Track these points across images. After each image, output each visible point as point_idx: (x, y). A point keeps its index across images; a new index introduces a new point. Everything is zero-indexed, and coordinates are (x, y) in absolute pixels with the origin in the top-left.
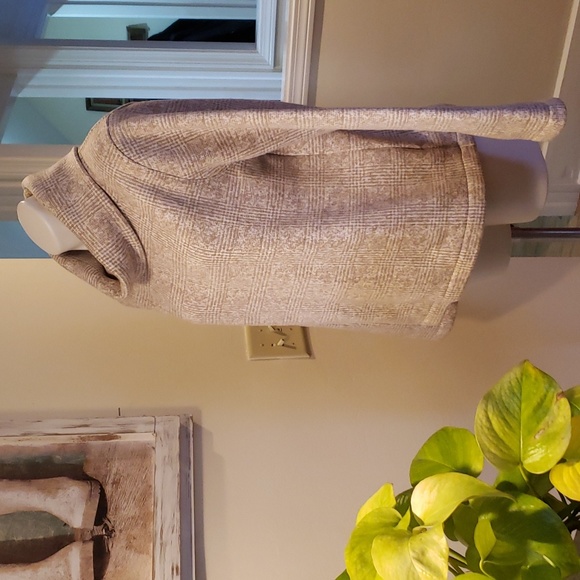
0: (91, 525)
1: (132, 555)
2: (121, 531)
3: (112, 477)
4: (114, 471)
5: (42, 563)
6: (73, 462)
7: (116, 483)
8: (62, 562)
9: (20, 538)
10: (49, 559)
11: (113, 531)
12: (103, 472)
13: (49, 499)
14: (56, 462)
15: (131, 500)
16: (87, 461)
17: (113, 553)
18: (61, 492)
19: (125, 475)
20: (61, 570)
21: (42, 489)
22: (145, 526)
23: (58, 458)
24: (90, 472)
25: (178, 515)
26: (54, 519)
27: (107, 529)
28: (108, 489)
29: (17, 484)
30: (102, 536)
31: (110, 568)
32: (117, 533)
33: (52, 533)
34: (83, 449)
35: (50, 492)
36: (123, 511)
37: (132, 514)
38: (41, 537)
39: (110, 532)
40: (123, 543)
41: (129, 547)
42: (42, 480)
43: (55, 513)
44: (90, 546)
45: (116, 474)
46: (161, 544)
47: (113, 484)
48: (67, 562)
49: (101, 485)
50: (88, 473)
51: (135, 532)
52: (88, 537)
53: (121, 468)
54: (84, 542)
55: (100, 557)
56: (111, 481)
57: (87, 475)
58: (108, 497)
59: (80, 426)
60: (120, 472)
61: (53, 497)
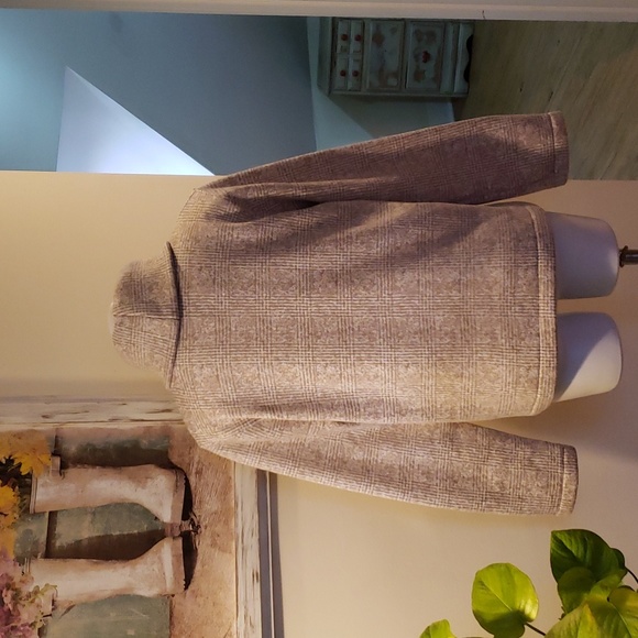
0: (179, 520)
1: (217, 554)
2: (206, 527)
3: (195, 466)
4: (196, 459)
5: (138, 559)
6: (158, 447)
7: (199, 473)
8: (156, 559)
9: (118, 533)
10: (145, 556)
11: (199, 526)
12: (187, 459)
13: (139, 489)
14: (143, 447)
15: (213, 494)
16: (171, 447)
17: (199, 551)
18: (149, 482)
19: (205, 463)
20: (155, 567)
21: (132, 478)
22: (227, 523)
23: (144, 443)
24: (175, 460)
25: (256, 517)
26: (146, 513)
27: (194, 524)
28: (192, 480)
29: (109, 471)
30: (189, 532)
31: (198, 567)
32: (203, 529)
33: (145, 527)
34: (166, 433)
36: (206, 506)
37: (215, 508)
38: (136, 531)
39: (196, 528)
40: (209, 541)
41: (214, 545)
42: (131, 468)
43: (147, 506)
44: (180, 542)
45: (198, 463)
46: (243, 549)
47: (196, 473)
48: (160, 558)
49: (185, 475)
50: (173, 461)
51: (219, 528)
52: (177, 533)
54: (174, 538)
55: (189, 555)
56: (194, 471)
57: (172, 463)
58: (192, 488)
59: (163, 411)
60: (202, 460)
61: (143, 488)
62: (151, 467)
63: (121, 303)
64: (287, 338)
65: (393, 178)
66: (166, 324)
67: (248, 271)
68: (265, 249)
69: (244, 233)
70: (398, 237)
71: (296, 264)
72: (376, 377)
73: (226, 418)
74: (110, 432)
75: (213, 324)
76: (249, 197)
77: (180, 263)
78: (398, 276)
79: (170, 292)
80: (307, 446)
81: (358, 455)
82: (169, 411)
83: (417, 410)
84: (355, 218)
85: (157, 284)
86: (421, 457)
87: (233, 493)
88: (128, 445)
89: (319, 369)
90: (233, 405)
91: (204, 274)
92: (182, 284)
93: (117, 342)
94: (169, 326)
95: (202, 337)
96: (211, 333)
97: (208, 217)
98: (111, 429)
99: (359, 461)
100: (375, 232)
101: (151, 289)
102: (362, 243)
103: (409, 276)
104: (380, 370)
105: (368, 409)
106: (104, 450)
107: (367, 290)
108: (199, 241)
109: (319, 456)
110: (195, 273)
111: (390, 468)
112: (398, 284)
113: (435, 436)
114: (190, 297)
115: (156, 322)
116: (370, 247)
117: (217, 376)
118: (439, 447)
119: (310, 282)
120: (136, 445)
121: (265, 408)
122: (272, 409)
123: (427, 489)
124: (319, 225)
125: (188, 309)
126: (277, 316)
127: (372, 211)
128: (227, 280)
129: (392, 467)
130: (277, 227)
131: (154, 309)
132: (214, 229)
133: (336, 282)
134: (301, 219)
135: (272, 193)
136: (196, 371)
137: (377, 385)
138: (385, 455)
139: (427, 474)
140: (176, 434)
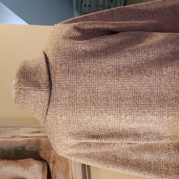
3: (52, 159)
4: (52, 155)
6: (34, 150)
7: (54, 162)
12: (48, 155)
13: (26, 171)
14: (27, 149)
15: (61, 172)
16: (40, 149)
18: (30, 168)
19: (57, 157)
21: (22, 165)
24: (42, 156)
28: (51, 165)
29: (11, 162)
34: (38, 143)
35: (26, 167)
42: (22, 160)
45: (53, 157)
49: (47, 163)
50: (41, 156)
56: (51, 161)
57: (41, 158)
58: (51, 170)
59: (37, 132)
60: (55, 156)
61: (28, 170)
62: (31, 160)
63: (19, 82)
64: (106, 101)
65: (154, 21)
66: (43, 93)
67: (86, 66)
68: (95, 54)
69: (84, 46)
70: (162, 49)
71: (111, 62)
72: (151, 121)
73: (74, 142)
74: (11, 143)
75: (68, 93)
76: (85, 28)
77: (50, 61)
78: (164, 69)
79: (45, 77)
80: (110, 153)
81: (134, 157)
82: (39, 132)
83: (168, 137)
84: (139, 40)
85: (38, 72)
86: (164, 157)
87: (70, 172)
88: (20, 149)
89: (123, 117)
90: (78, 135)
91: (63, 67)
92: (52, 72)
93: (17, 102)
94: (44, 94)
95: (62, 100)
96: (66, 98)
97: (64, 38)
98: (12, 141)
99: (135, 160)
100: (151, 46)
101: (35, 75)
102: (145, 52)
103: (170, 69)
104: (154, 118)
105: (145, 137)
106: (8, 152)
107: (148, 76)
108: (60, 50)
109: (116, 158)
110: (58, 67)
111: (149, 163)
112: (164, 73)
113: (171, 147)
114: (56, 79)
115: (38, 92)
116: (148, 54)
117: (70, 120)
118: (172, 152)
119: (118, 72)
120: (23, 148)
121: (93, 137)
122: (97, 137)
123: (167, 173)
124: (121, 43)
125: (55, 86)
126: (101, 89)
127: (146, 36)
128: (75, 70)
129: (150, 162)
130: (100, 43)
131: (37, 85)
132: (68, 44)
133: (132, 72)
134: (112, 40)
135: (97, 26)
136: (59, 118)
137: (151, 125)
138: (147, 157)
139: (167, 165)
140: (42, 143)
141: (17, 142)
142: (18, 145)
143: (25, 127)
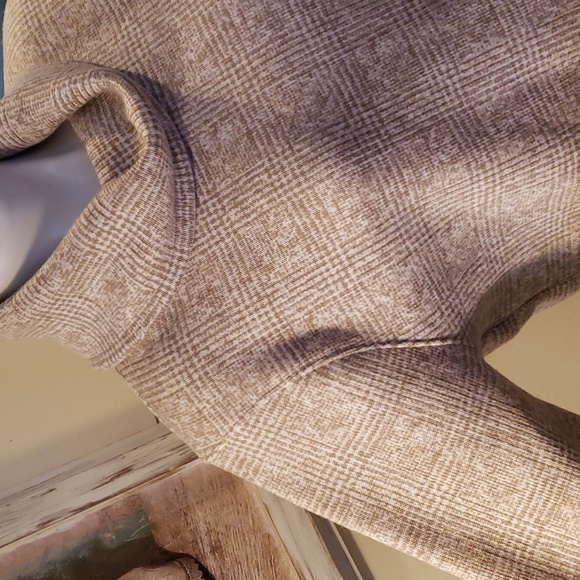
4: (202, 527)
6: (134, 536)
7: (216, 549)
12: (187, 535)
14: (113, 546)
15: (254, 572)
16: (154, 526)
19: (221, 529)
23: (109, 538)
24: (169, 544)
28: (211, 564)
34: (137, 507)
47: (213, 552)
49: (197, 562)
50: (167, 547)
53: (209, 519)
56: (208, 550)
57: (166, 552)
59: (119, 475)
60: (213, 526)
74: (47, 544)
82: (127, 470)
87: (284, 558)
88: (84, 553)
98: (46, 539)
120: (96, 546)
140: (153, 502)
141: (65, 535)
142: (72, 544)
143: (71, 473)
